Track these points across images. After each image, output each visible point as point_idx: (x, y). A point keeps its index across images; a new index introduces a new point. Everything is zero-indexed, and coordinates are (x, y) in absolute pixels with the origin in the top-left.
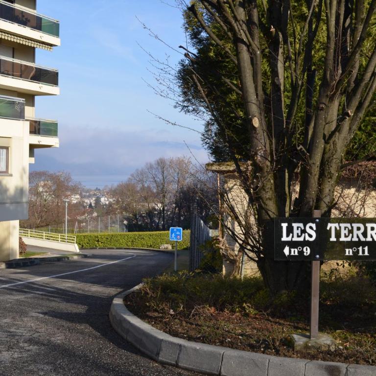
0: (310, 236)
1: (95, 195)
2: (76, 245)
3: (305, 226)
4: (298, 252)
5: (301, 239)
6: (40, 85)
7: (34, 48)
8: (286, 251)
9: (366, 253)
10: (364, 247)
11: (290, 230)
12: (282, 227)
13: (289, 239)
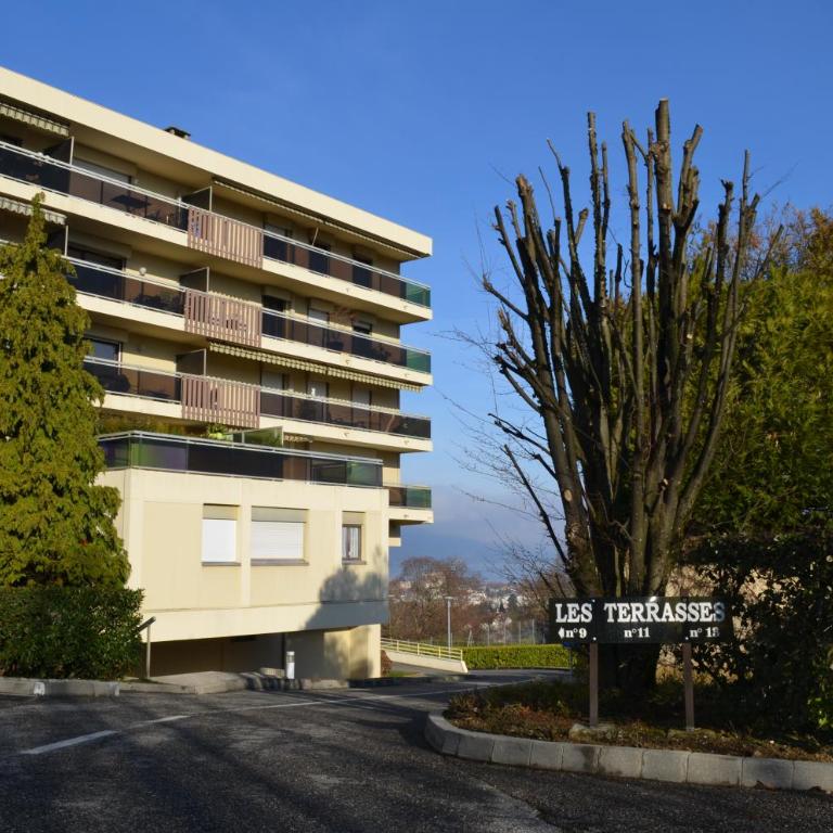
0: (586, 617)
1: (508, 592)
2: (463, 663)
3: (580, 607)
4: (574, 634)
5: (577, 620)
6: (406, 439)
7: (398, 391)
8: (561, 633)
9: (647, 635)
10: (644, 628)
11: (565, 611)
12: (556, 609)
13: (564, 620)
